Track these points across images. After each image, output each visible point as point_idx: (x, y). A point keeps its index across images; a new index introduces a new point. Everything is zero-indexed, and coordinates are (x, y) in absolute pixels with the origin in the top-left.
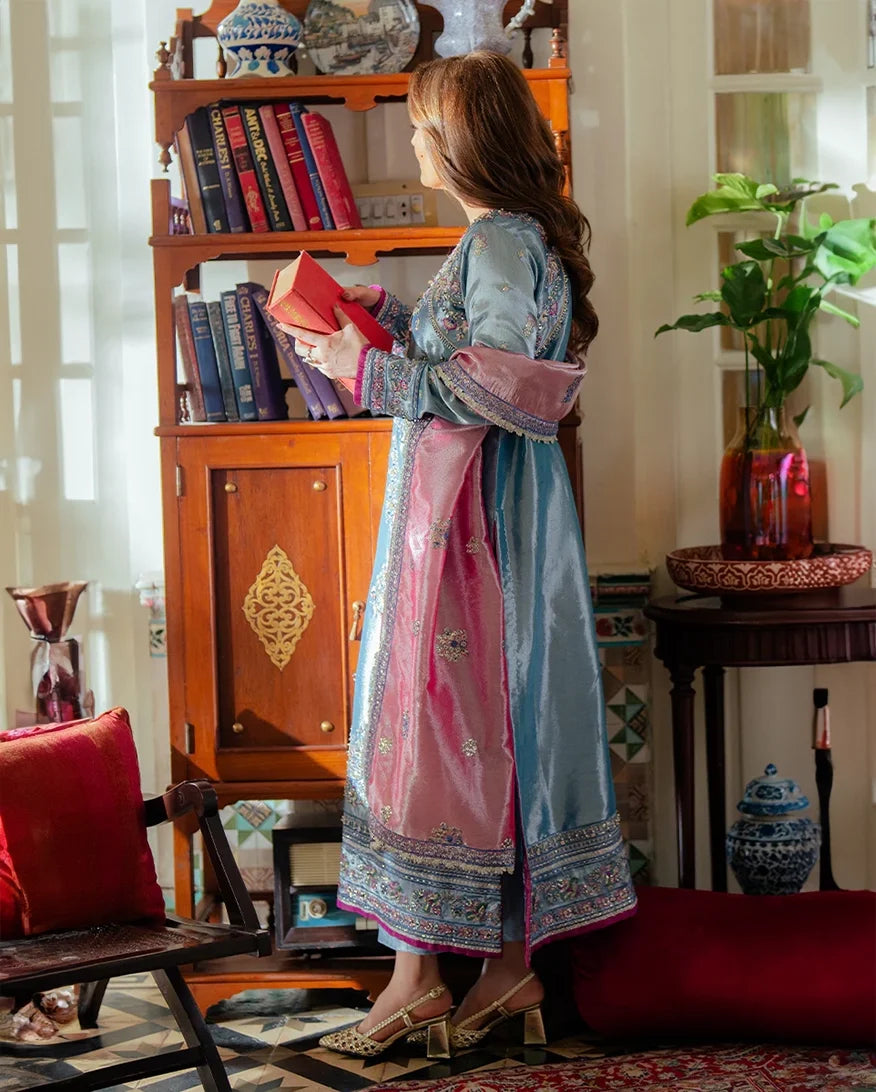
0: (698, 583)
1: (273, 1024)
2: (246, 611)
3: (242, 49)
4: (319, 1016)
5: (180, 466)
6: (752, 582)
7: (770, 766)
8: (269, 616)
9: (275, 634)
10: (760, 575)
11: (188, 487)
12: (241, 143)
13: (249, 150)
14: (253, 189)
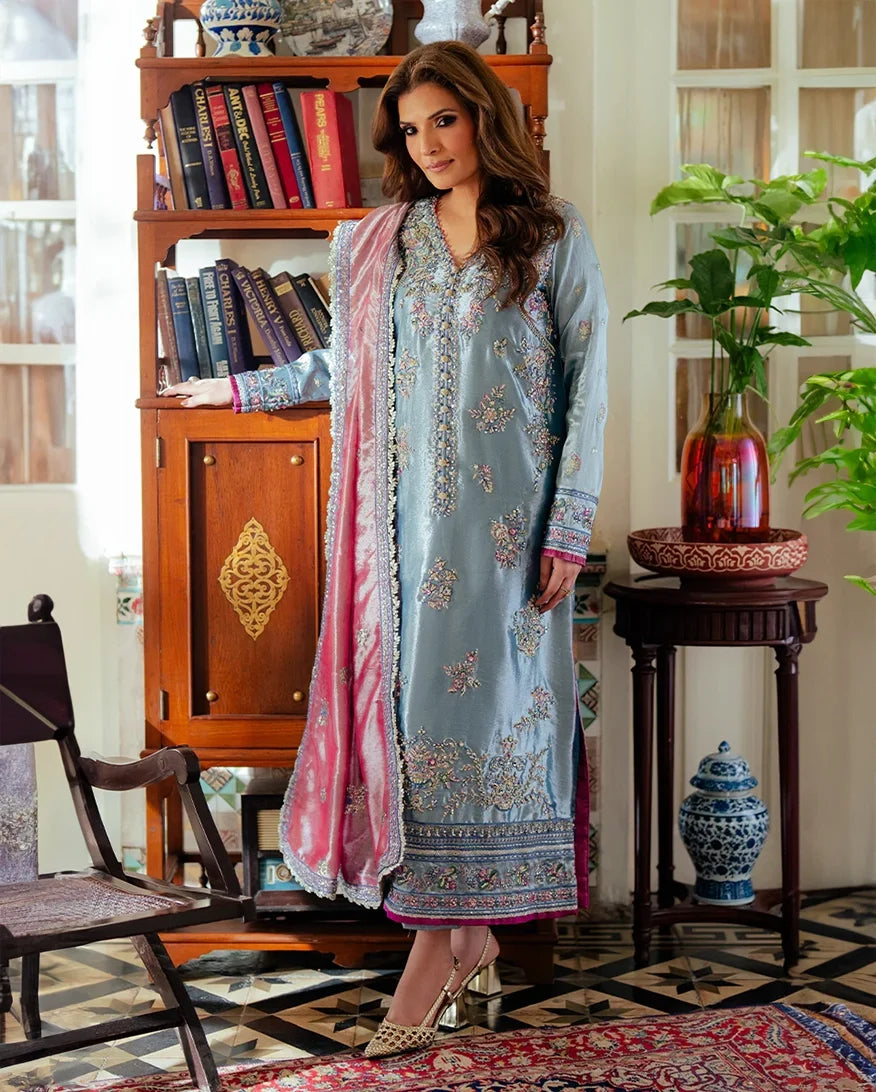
0: (663, 563)
1: (239, 984)
2: (221, 581)
3: (225, 30)
4: (283, 977)
5: (160, 438)
6: (717, 564)
7: (723, 743)
8: (244, 588)
9: (250, 605)
10: (727, 557)
11: (168, 459)
12: (223, 121)
13: (231, 128)
14: (235, 168)
